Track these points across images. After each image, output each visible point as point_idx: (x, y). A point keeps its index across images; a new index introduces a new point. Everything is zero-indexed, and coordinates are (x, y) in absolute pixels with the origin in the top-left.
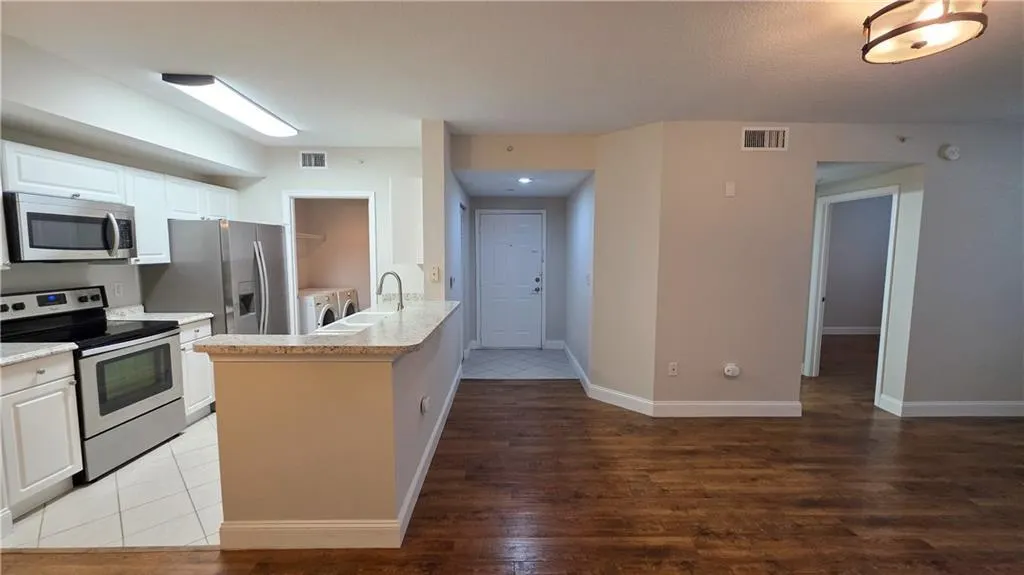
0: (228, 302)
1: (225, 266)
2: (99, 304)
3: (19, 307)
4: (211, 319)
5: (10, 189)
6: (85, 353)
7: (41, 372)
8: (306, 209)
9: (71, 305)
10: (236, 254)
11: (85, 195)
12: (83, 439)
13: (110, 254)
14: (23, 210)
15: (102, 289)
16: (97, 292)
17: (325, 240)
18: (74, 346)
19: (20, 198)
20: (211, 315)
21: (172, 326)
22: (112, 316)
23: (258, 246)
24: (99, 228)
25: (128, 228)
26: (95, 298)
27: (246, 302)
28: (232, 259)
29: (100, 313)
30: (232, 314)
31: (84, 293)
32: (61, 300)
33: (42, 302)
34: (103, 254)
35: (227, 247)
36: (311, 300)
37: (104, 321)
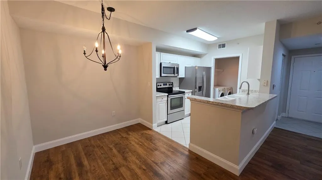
0: (196, 88)
1: (196, 78)
2: (172, 86)
3: (161, 85)
4: (192, 92)
5: (161, 62)
6: (169, 96)
7: (163, 99)
8: (218, 62)
9: (167, 86)
10: (199, 75)
11: (172, 62)
12: (167, 114)
13: (174, 75)
14: (163, 66)
15: (173, 83)
16: (172, 83)
17: (223, 71)
18: (167, 94)
19: (162, 64)
20: (192, 91)
21: (184, 92)
22: (174, 89)
23: (204, 73)
24: (173, 69)
25: (178, 69)
26: (171, 85)
27: (200, 88)
28: (197, 77)
29: (172, 88)
30: (196, 91)
31: (170, 83)
32: (166, 85)
33: (164, 85)
34: (173, 75)
35: (197, 73)
36: (217, 89)
37: (172, 90)
